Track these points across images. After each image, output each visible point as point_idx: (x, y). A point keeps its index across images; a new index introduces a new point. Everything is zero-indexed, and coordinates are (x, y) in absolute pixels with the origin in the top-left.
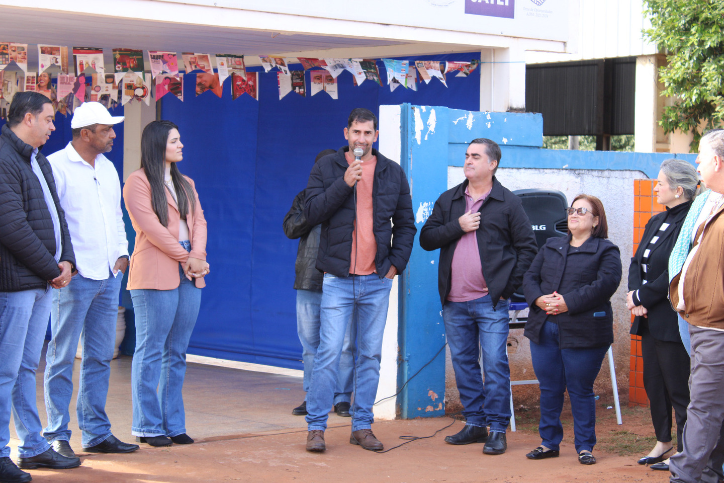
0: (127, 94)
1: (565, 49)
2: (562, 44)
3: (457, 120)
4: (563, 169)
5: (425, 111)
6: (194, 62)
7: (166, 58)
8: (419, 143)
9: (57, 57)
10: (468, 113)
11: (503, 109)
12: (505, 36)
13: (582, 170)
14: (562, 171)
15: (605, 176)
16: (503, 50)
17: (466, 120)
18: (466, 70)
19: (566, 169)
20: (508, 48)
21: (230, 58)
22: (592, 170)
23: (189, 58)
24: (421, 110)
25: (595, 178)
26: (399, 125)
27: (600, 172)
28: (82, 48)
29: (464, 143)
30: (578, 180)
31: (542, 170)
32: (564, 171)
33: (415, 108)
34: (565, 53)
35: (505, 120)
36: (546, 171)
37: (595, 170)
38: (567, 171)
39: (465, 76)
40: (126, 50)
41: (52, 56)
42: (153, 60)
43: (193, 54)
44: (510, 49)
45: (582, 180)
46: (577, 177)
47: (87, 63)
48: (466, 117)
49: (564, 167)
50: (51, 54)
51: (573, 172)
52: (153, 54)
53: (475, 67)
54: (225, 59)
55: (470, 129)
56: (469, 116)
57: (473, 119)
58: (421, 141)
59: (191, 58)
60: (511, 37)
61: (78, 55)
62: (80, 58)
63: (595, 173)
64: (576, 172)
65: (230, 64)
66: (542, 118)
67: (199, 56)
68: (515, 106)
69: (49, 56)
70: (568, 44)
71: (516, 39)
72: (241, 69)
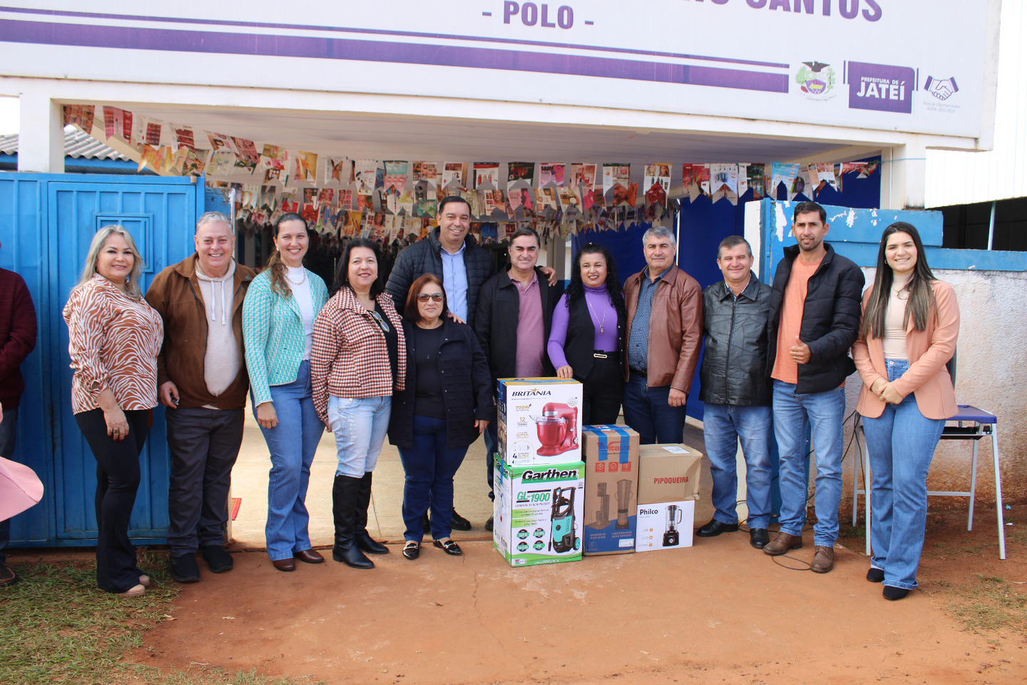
0: (564, 203)
1: (976, 146)
2: (973, 141)
3: (835, 217)
4: (969, 270)
5: (789, 206)
6: (580, 174)
7: (555, 169)
8: (781, 239)
9: (459, 172)
10: (849, 210)
11: (900, 207)
12: (901, 132)
13: (993, 271)
14: (967, 272)
15: (1022, 277)
16: (900, 147)
17: (845, 218)
18: (864, 170)
19: (973, 270)
20: (905, 145)
21: (616, 167)
22: (1006, 271)
23: (577, 169)
24: (783, 206)
25: (1009, 280)
26: (759, 221)
27: (1016, 274)
28: (482, 163)
29: (843, 242)
30: (988, 281)
31: (942, 271)
32: (970, 272)
33: (777, 203)
34: (976, 150)
35: (896, 217)
36: (947, 272)
37: (1011, 271)
38: (974, 272)
39: (865, 177)
40: (520, 163)
41: (454, 172)
42: (544, 171)
43: (582, 164)
44: (907, 145)
45: (993, 281)
46: (985, 279)
47: (485, 176)
48: (845, 214)
49: (970, 268)
50: (454, 170)
51: (982, 273)
52: (544, 166)
53: (874, 167)
54: (611, 168)
55: (850, 226)
56: (850, 213)
57: (855, 216)
58: (783, 237)
59: (579, 169)
60: (908, 133)
61: (478, 170)
62: (480, 172)
63: (1010, 275)
64: (986, 273)
65: (616, 173)
66: (942, 216)
67: (588, 166)
68: (912, 204)
69: (451, 172)
70: (980, 140)
71: (914, 135)
72: (625, 178)
